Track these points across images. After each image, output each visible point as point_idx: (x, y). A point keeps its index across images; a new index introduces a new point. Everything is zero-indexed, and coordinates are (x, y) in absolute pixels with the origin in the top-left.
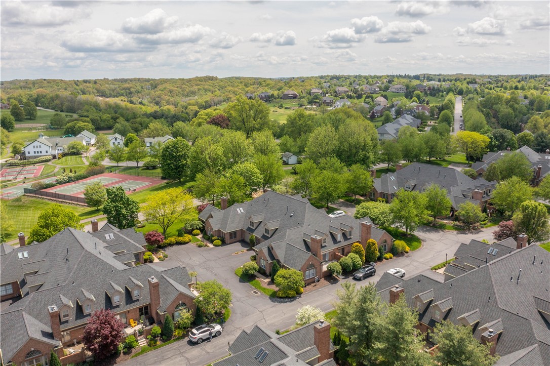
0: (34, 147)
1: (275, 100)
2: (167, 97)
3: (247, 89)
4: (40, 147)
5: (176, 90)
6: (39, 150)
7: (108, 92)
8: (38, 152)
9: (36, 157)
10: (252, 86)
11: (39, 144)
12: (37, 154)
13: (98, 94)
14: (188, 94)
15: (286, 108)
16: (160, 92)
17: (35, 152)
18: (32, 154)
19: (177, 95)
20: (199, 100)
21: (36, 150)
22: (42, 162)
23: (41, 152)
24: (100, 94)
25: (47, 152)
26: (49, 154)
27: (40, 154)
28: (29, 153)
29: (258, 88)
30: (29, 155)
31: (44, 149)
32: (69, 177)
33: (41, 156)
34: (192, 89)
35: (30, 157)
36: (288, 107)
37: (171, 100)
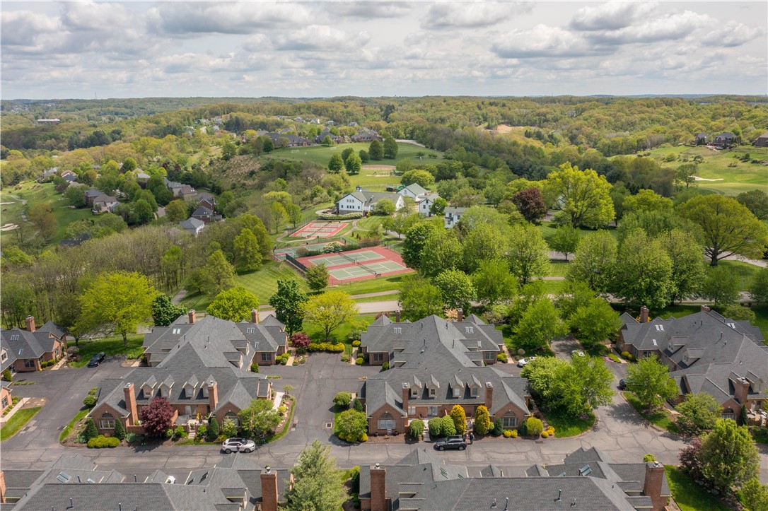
0: (348, 201)
1: (741, 147)
2: (590, 130)
3: (713, 123)
4: (353, 201)
5: (606, 119)
6: (351, 204)
7: (516, 118)
8: (351, 207)
9: (348, 212)
10: (722, 119)
11: (352, 198)
12: (349, 209)
13: (503, 121)
14: (623, 126)
15: (754, 162)
16: (582, 122)
17: (348, 207)
18: (345, 208)
19: (606, 127)
20: (630, 137)
21: (350, 204)
22: (352, 218)
23: (353, 207)
24: (506, 121)
25: (359, 208)
26: (360, 210)
27: (352, 209)
28: (342, 206)
29: (733, 121)
30: (342, 209)
31: (357, 203)
32: (336, 247)
33: (353, 212)
34: (631, 118)
35: (344, 212)
36: (758, 160)
37: (595, 133)
